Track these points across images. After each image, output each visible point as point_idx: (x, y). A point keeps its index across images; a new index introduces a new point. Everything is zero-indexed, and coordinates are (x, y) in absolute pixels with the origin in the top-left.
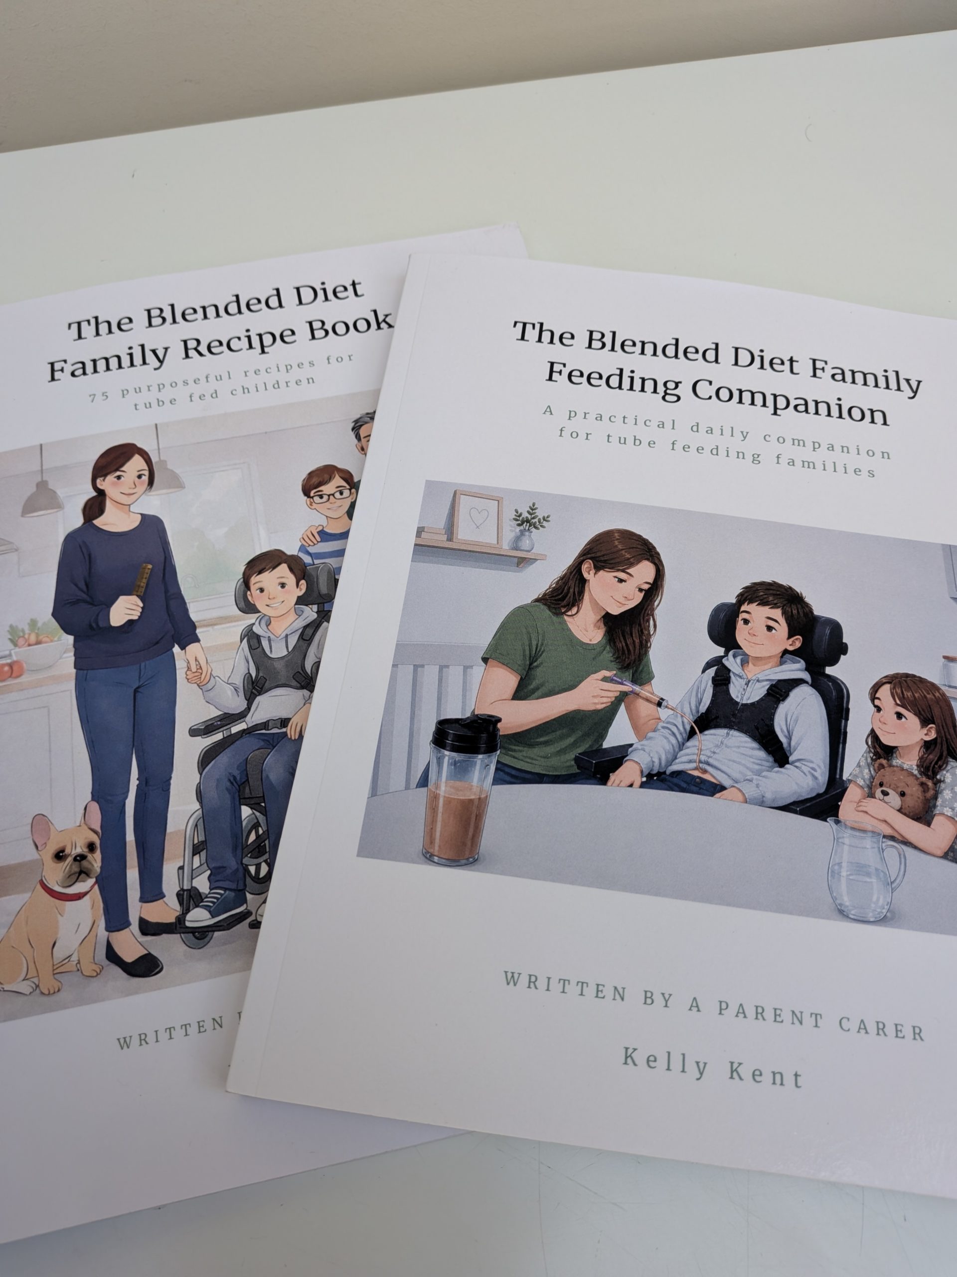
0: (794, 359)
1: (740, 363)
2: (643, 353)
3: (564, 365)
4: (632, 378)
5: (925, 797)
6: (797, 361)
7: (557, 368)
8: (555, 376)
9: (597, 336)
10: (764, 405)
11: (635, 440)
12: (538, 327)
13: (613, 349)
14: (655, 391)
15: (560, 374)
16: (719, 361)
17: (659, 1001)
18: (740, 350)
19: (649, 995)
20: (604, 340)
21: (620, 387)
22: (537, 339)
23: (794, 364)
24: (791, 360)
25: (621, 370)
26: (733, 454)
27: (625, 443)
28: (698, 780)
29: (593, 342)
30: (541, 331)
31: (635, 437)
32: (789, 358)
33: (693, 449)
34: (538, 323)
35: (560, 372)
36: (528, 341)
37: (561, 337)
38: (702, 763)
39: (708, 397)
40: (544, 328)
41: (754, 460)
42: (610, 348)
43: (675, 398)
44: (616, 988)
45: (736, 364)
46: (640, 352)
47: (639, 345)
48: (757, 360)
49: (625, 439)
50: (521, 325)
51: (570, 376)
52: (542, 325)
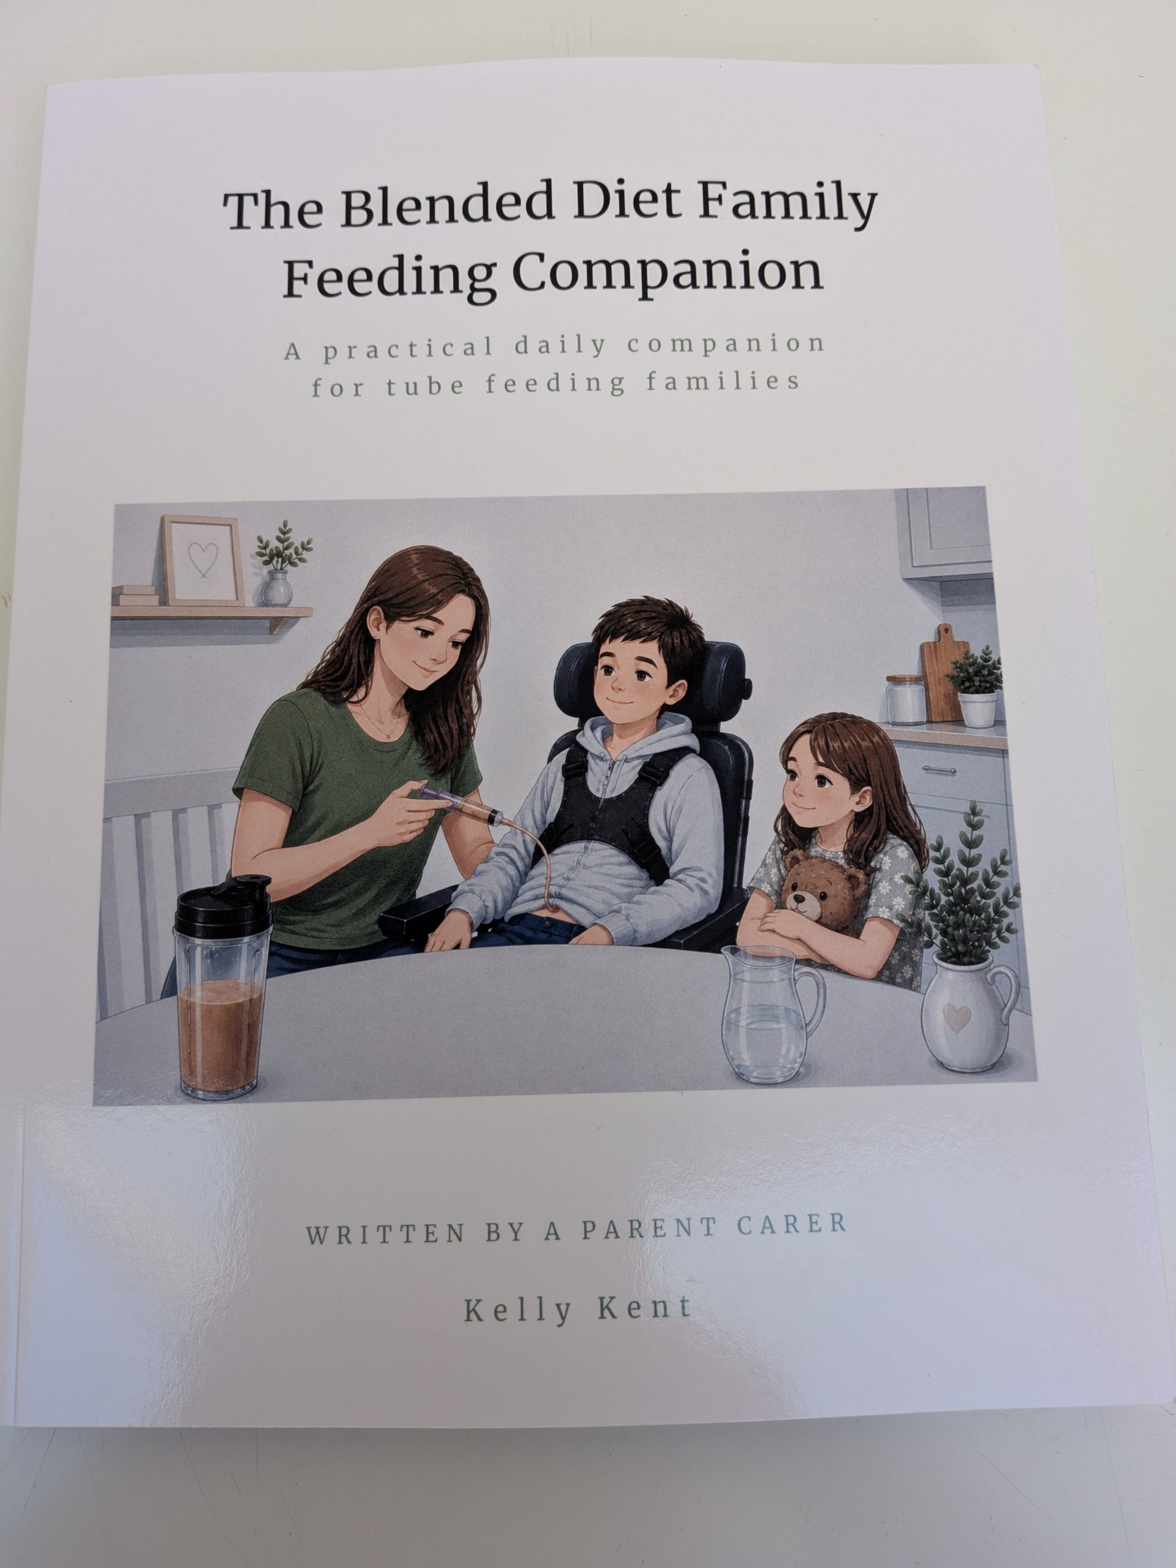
0: (673, 188)
1: (586, 213)
2: (432, 220)
3: (310, 264)
4: (418, 270)
5: (854, 895)
6: (678, 191)
7: (299, 270)
8: (298, 286)
9: (358, 200)
10: (627, 284)
11: (431, 383)
12: (262, 198)
13: (385, 222)
14: (456, 289)
15: (306, 282)
16: (554, 213)
17: (506, 1233)
18: (585, 186)
19: (493, 1228)
20: (369, 206)
21: (401, 291)
22: (263, 224)
23: (674, 195)
24: (669, 191)
25: (401, 258)
26: (582, 384)
27: (416, 393)
28: (547, 923)
29: (353, 212)
30: (268, 205)
31: (430, 378)
32: (665, 188)
33: (521, 385)
34: (263, 191)
35: (305, 279)
36: (248, 228)
37: (301, 213)
38: (552, 897)
39: (538, 285)
40: (273, 200)
41: (614, 389)
42: (381, 221)
43: (488, 295)
44: (450, 1226)
45: (581, 214)
46: (428, 218)
47: (425, 205)
48: (614, 199)
49: (415, 384)
50: (236, 198)
51: (321, 281)
52: (268, 193)
